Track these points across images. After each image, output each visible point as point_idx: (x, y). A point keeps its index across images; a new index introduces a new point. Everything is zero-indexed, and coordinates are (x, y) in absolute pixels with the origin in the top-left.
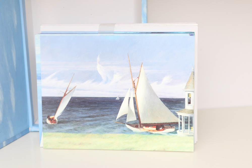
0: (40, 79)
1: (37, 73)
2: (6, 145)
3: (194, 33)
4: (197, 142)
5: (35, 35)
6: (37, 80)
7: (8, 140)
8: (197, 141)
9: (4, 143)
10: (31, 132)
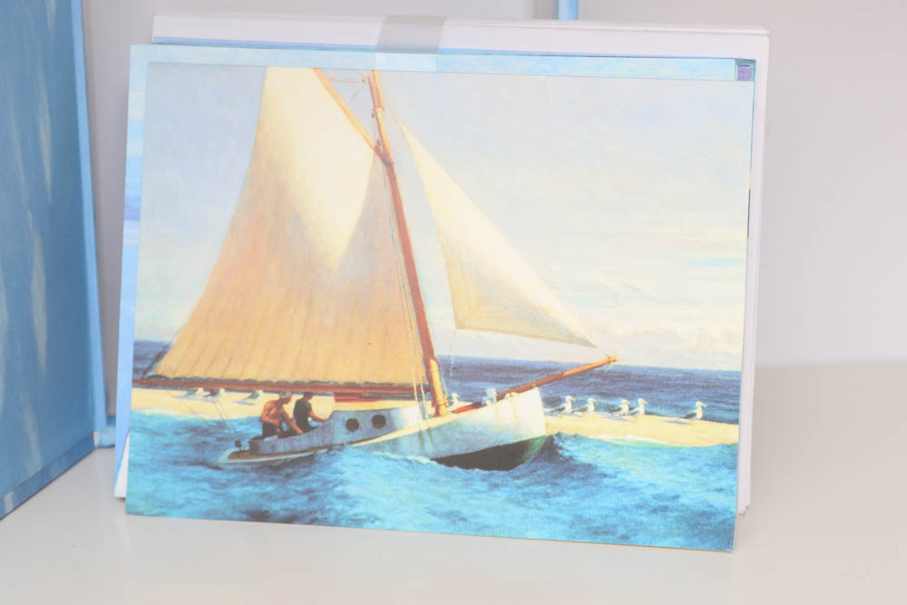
0: (136, 217)
1: (129, 193)
2: (15, 509)
3: (753, 62)
4: (747, 507)
5: (134, 48)
6: (127, 224)
7: (23, 484)
8: (748, 504)
9: (9, 499)
10: (102, 447)
